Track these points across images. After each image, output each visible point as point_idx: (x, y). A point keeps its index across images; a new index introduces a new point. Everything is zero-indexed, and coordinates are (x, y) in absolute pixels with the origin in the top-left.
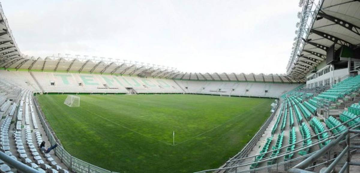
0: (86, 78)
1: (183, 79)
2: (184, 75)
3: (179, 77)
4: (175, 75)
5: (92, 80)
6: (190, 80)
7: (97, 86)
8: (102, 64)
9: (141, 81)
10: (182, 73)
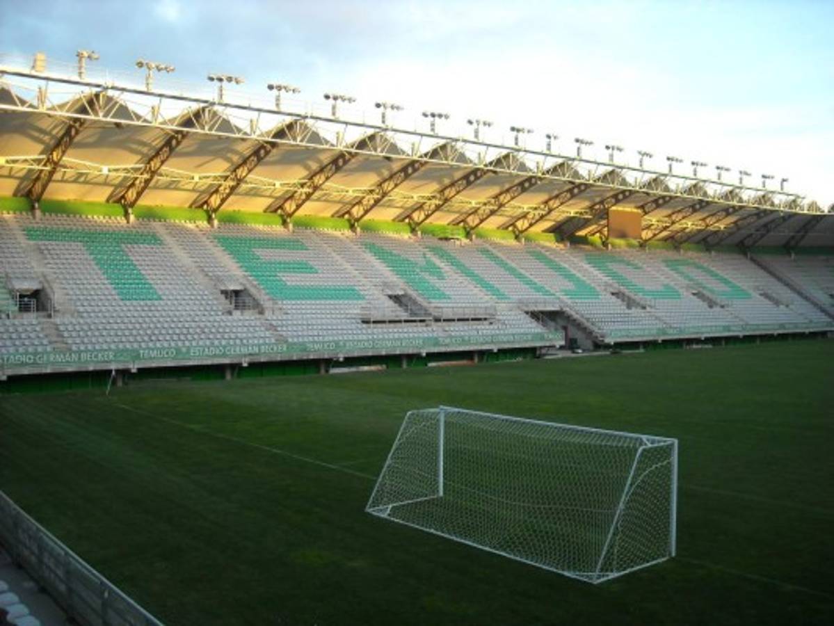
0: (263, 254)
5: (307, 268)
8: (378, 152)
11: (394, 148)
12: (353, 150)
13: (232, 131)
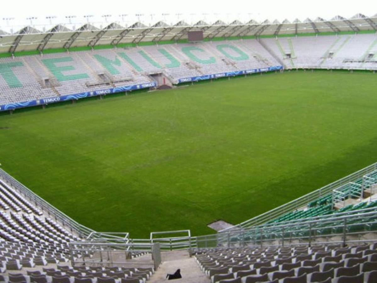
0: (57, 64)
1: (280, 33)
2: (280, 26)
3: (271, 31)
4: (258, 28)
5: (72, 68)
6: (296, 34)
7: (84, 81)
8: (88, 30)
9: (181, 53)
10: (276, 21)
11: (94, 28)
12: (79, 31)
13: (37, 32)
